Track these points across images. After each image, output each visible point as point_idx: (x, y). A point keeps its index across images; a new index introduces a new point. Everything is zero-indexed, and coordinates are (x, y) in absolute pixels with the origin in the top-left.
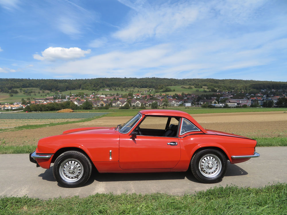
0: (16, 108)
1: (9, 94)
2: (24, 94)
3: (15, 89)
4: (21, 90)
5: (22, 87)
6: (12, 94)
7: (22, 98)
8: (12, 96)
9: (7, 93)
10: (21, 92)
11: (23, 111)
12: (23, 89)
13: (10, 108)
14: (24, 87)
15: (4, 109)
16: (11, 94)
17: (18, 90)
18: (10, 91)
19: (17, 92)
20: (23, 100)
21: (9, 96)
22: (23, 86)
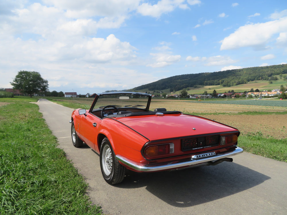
0: (273, 95)
1: (268, 81)
2: (284, 80)
3: (275, 76)
4: (281, 76)
5: (283, 73)
6: (272, 81)
7: (281, 84)
8: (271, 83)
9: (267, 80)
10: (281, 78)
11: (277, 98)
12: (284, 75)
13: (266, 95)
14: (284, 73)
15: (261, 96)
16: (270, 81)
17: (278, 77)
18: (270, 78)
19: (276, 79)
20: (282, 86)
21: (269, 83)
22: (284, 71)
